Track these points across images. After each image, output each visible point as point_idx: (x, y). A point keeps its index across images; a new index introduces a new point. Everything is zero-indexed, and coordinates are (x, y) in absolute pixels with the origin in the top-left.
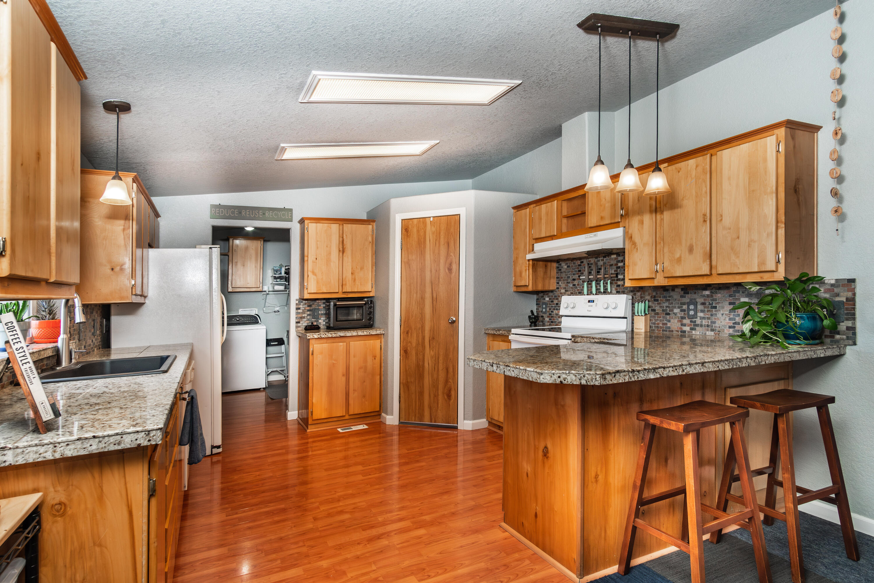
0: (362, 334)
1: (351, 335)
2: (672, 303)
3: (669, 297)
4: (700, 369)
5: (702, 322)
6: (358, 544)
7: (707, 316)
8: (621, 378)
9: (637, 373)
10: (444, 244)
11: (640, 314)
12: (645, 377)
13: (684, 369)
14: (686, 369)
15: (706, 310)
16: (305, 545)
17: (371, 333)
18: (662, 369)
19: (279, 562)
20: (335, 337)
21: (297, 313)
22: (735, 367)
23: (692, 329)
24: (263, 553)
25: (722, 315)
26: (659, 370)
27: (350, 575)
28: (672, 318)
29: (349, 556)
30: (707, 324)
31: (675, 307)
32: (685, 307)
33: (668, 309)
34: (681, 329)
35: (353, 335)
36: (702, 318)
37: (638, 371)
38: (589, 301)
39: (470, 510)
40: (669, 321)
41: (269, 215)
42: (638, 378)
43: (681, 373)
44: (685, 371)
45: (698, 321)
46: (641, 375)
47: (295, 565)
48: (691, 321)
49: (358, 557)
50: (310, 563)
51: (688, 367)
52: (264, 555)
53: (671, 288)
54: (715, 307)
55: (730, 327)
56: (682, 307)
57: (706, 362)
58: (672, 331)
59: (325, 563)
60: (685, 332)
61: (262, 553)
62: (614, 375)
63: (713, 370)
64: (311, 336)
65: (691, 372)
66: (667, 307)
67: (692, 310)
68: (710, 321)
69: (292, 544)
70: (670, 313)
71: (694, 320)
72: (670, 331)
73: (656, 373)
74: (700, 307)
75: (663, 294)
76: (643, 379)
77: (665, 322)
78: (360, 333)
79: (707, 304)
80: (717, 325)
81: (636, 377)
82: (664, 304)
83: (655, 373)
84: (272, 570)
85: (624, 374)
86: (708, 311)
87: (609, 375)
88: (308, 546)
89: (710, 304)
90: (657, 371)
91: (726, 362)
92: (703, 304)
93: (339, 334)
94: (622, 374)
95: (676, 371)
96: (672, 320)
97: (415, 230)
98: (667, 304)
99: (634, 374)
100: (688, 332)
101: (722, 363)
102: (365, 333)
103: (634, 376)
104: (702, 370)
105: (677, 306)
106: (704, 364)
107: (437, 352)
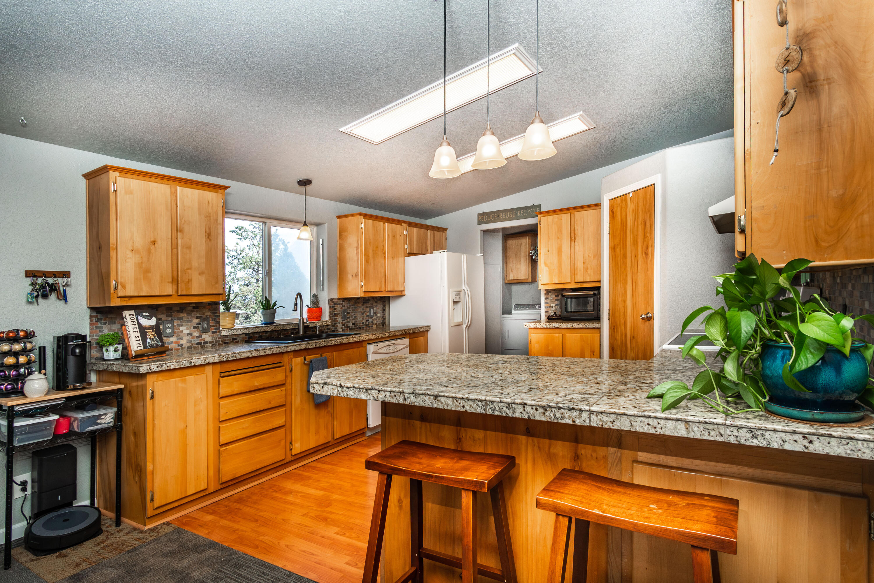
0: (578, 327)
1: (565, 327)
4: (431, 403)
8: (329, 391)
9: (347, 390)
10: (641, 224)
12: (356, 396)
13: (406, 397)
14: (409, 398)
17: (587, 326)
18: (377, 391)
20: (549, 328)
21: (546, 303)
22: (496, 413)
26: (373, 391)
35: (568, 327)
37: (348, 388)
41: (520, 214)
42: (347, 395)
43: (401, 401)
44: (409, 400)
46: (351, 392)
51: (412, 396)
57: (440, 396)
62: (322, 385)
63: (453, 409)
64: (528, 325)
65: (417, 404)
73: (369, 394)
76: (353, 397)
78: (575, 325)
81: (345, 394)
83: (367, 394)
85: (332, 387)
87: (317, 385)
90: (369, 392)
91: (480, 403)
93: (554, 325)
94: (330, 387)
95: (395, 398)
97: (619, 209)
99: (343, 390)
101: (470, 403)
102: (581, 326)
103: (343, 391)
104: (435, 405)
106: (439, 398)
107: (637, 354)
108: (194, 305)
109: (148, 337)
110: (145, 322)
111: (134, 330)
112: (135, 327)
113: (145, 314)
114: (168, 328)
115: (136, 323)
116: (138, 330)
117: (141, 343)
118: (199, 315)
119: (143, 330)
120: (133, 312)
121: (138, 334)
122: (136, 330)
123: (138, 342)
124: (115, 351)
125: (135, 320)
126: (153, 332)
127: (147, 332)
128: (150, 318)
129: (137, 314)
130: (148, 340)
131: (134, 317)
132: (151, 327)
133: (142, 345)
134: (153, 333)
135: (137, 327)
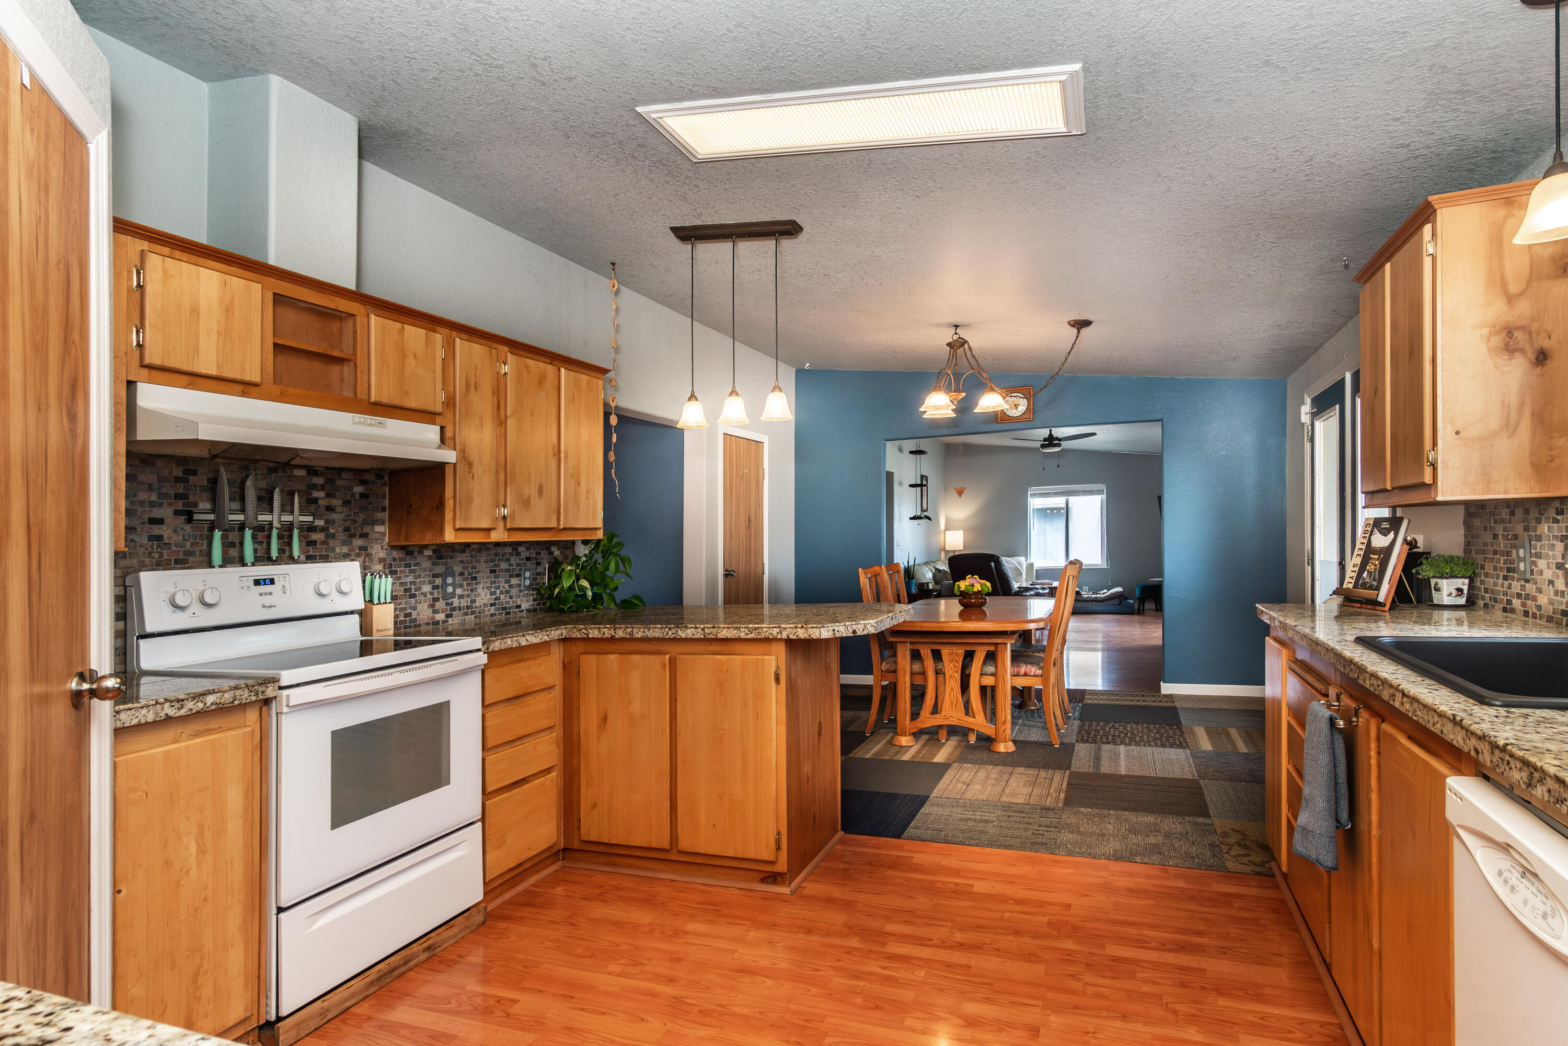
2: (419, 576)
3: (415, 565)
5: (460, 602)
6: (998, 950)
7: (466, 593)
11: (382, 601)
15: (465, 583)
16: (1085, 984)
19: (1139, 975)
23: (448, 616)
24: (1164, 1001)
25: (483, 588)
27: (1046, 919)
28: (420, 602)
29: (1028, 940)
30: (465, 605)
31: (424, 583)
32: (438, 581)
33: (413, 587)
34: (433, 618)
36: (461, 597)
38: (257, 582)
39: (780, 926)
40: (415, 608)
45: (456, 602)
47: (1114, 960)
48: (447, 604)
49: (1016, 933)
50: (1091, 953)
52: (1165, 997)
53: (418, 549)
54: (475, 578)
55: (492, 605)
56: (434, 581)
58: (420, 625)
59: (1070, 945)
60: (437, 623)
61: (1167, 1004)
66: (411, 583)
67: (449, 585)
68: (469, 600)
69: (1106, 998)
70: (417, 593)
71: (450, 601)
72: (415, 626)
74: (458, 579)
75: (404, 560)
77: (409, 611)
79: (466, 574)
80: (477, 604)
82: (406, 578)
84: (1155, 968)
86: (468, 585)
88: (1079, 980)
89: (470, 574)
92: (462, 574)
96: (419, 607)
98: (410, 579)
100: (444, 622)
105: (427, 580)
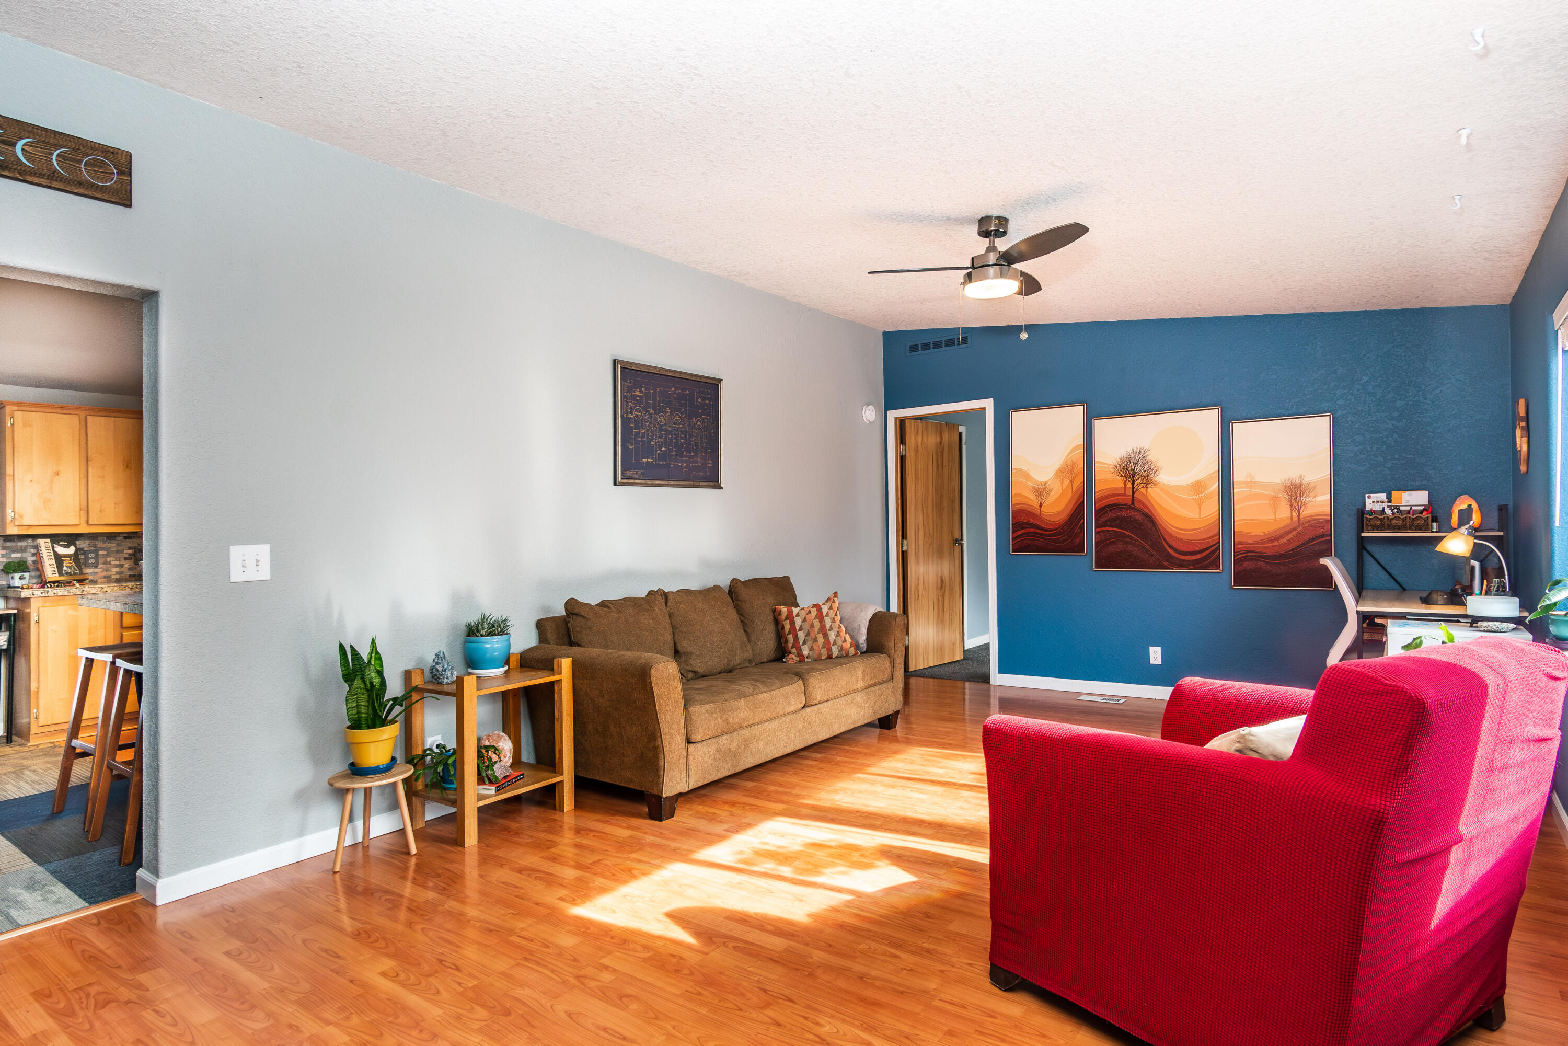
108: (126, 535)
109: (64, 565)
110: (61, 550)
111: (49, 557)
112: (50, 554)
113: (62, 543)
114: (92, 558)
115: (52, 551)
116: (53, 558)
117: (56, 571)
118: (131, 545)
119: (59, 559)
120: (48, 540)
121: (53, 562)
122: (51, 557)
123: (53, 569)
124: (21, 578)
125: (51, 548)
126: (70, 560)
127: (63, 560)
128: (67, 546)
129: (53, 543)
130: (65, 568)
131: (50, 545)
132: (69, 556)
133: (57, 572)
134: (71, 562)
135: (52, 554)
